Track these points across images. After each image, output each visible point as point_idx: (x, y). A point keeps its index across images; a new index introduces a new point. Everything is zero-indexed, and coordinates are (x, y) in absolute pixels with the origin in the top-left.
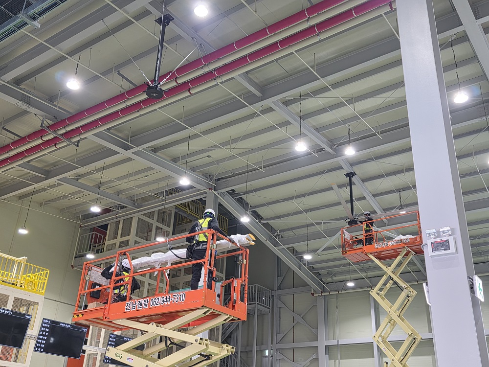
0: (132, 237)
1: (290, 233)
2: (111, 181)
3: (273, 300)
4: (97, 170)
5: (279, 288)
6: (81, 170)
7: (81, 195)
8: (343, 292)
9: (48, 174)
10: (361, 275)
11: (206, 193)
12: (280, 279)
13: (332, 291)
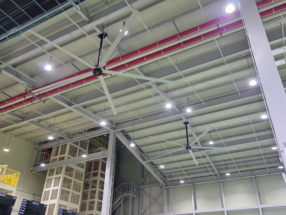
0: (66, 155)
1: (152, 154)
2: (58, 123)
3: (139, 191)
4: (52, 117)
5: (143, 184)
6: (43, 117)
7: (40, 131)
8: (177, 186)
9: (23, 119)
10: (187, 177)
11: (109, 131)
12: (143, 179)
13: (171, 186)
